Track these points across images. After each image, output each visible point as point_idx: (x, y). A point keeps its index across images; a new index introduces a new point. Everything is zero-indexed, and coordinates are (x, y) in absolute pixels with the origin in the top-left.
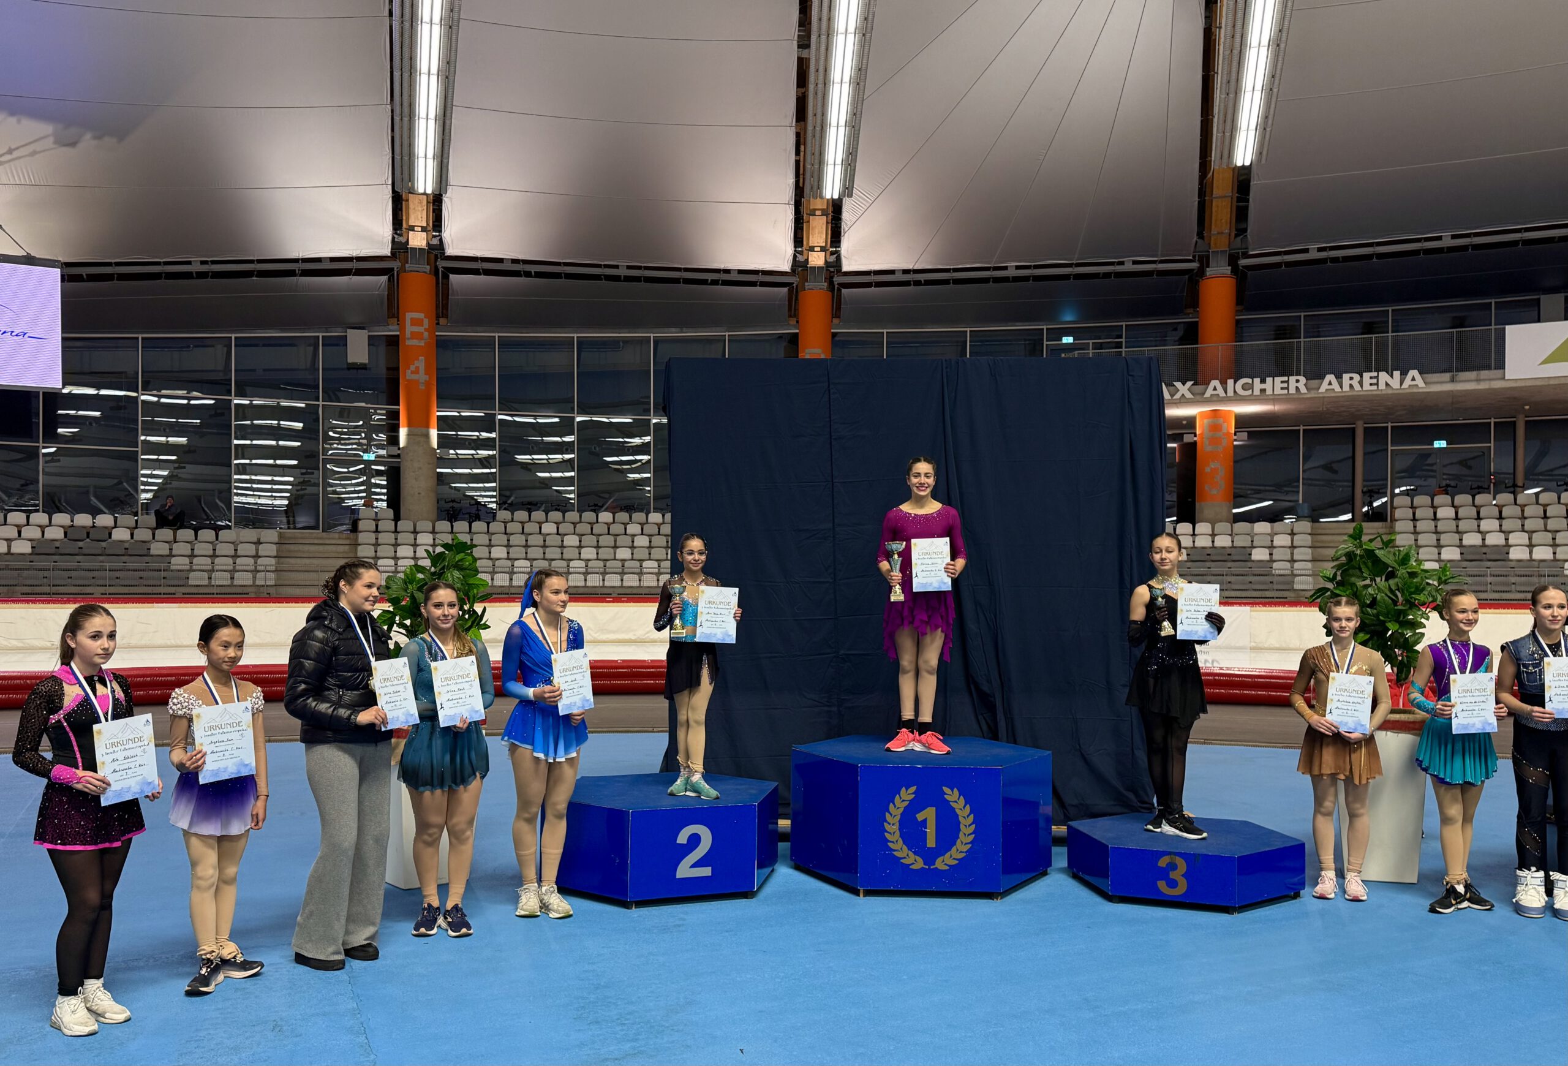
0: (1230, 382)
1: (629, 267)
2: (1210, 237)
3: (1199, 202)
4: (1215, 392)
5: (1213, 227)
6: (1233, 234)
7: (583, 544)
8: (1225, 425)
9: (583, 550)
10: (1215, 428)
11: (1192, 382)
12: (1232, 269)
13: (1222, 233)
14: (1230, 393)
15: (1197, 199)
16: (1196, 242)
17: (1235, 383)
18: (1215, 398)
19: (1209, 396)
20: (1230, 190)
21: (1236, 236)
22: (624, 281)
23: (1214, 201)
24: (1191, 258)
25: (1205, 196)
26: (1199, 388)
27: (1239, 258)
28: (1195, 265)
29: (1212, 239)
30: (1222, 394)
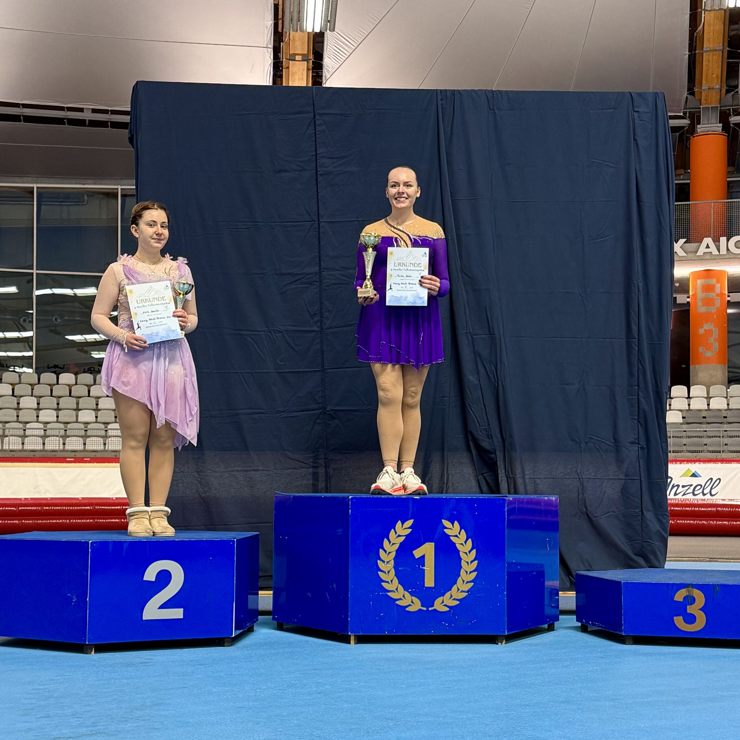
0: (723, 240)
1: (94, 111)
2: (701, 92)
3: (689, 55)
4: (708, 250)
5: (704, 82)
6: (724, 91)
7: (41, 406)
8: (718, 286)
9: (41, 413)
10: (708, 288)
11: (685, 240)
12: (722, 127)
13: (713, 88)
14: (723, 251)
15: (687, 53)
16: (687, 98)
17: (728, 240)
18: (708, 257)
19: (702, 254)
20: (721, 44)
21: (728, 92)
22: (90, 125)
23: (704, 54)
24: (682, 114)
25: (695, 50)
26: (692, 246)
27: (730, 115)
28: (685, 122)
29: (703, 94)
30: (715, 252)
